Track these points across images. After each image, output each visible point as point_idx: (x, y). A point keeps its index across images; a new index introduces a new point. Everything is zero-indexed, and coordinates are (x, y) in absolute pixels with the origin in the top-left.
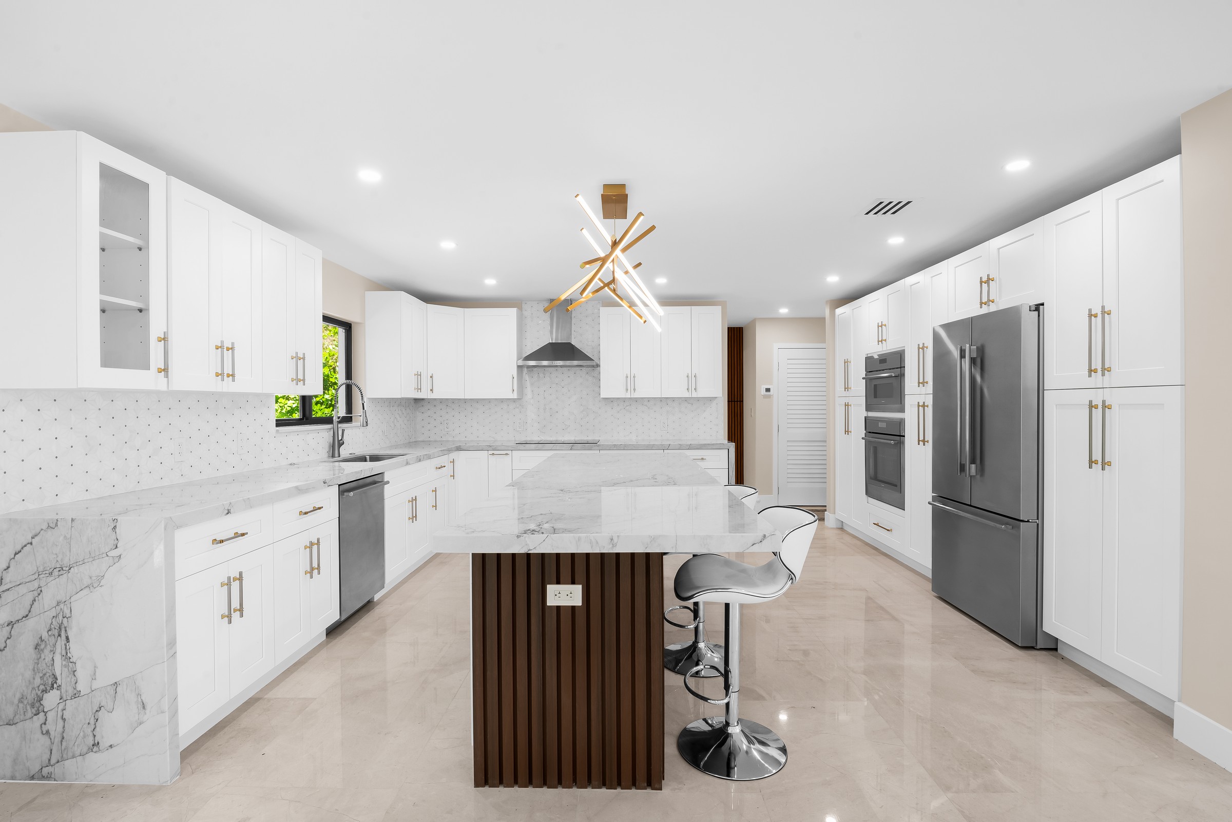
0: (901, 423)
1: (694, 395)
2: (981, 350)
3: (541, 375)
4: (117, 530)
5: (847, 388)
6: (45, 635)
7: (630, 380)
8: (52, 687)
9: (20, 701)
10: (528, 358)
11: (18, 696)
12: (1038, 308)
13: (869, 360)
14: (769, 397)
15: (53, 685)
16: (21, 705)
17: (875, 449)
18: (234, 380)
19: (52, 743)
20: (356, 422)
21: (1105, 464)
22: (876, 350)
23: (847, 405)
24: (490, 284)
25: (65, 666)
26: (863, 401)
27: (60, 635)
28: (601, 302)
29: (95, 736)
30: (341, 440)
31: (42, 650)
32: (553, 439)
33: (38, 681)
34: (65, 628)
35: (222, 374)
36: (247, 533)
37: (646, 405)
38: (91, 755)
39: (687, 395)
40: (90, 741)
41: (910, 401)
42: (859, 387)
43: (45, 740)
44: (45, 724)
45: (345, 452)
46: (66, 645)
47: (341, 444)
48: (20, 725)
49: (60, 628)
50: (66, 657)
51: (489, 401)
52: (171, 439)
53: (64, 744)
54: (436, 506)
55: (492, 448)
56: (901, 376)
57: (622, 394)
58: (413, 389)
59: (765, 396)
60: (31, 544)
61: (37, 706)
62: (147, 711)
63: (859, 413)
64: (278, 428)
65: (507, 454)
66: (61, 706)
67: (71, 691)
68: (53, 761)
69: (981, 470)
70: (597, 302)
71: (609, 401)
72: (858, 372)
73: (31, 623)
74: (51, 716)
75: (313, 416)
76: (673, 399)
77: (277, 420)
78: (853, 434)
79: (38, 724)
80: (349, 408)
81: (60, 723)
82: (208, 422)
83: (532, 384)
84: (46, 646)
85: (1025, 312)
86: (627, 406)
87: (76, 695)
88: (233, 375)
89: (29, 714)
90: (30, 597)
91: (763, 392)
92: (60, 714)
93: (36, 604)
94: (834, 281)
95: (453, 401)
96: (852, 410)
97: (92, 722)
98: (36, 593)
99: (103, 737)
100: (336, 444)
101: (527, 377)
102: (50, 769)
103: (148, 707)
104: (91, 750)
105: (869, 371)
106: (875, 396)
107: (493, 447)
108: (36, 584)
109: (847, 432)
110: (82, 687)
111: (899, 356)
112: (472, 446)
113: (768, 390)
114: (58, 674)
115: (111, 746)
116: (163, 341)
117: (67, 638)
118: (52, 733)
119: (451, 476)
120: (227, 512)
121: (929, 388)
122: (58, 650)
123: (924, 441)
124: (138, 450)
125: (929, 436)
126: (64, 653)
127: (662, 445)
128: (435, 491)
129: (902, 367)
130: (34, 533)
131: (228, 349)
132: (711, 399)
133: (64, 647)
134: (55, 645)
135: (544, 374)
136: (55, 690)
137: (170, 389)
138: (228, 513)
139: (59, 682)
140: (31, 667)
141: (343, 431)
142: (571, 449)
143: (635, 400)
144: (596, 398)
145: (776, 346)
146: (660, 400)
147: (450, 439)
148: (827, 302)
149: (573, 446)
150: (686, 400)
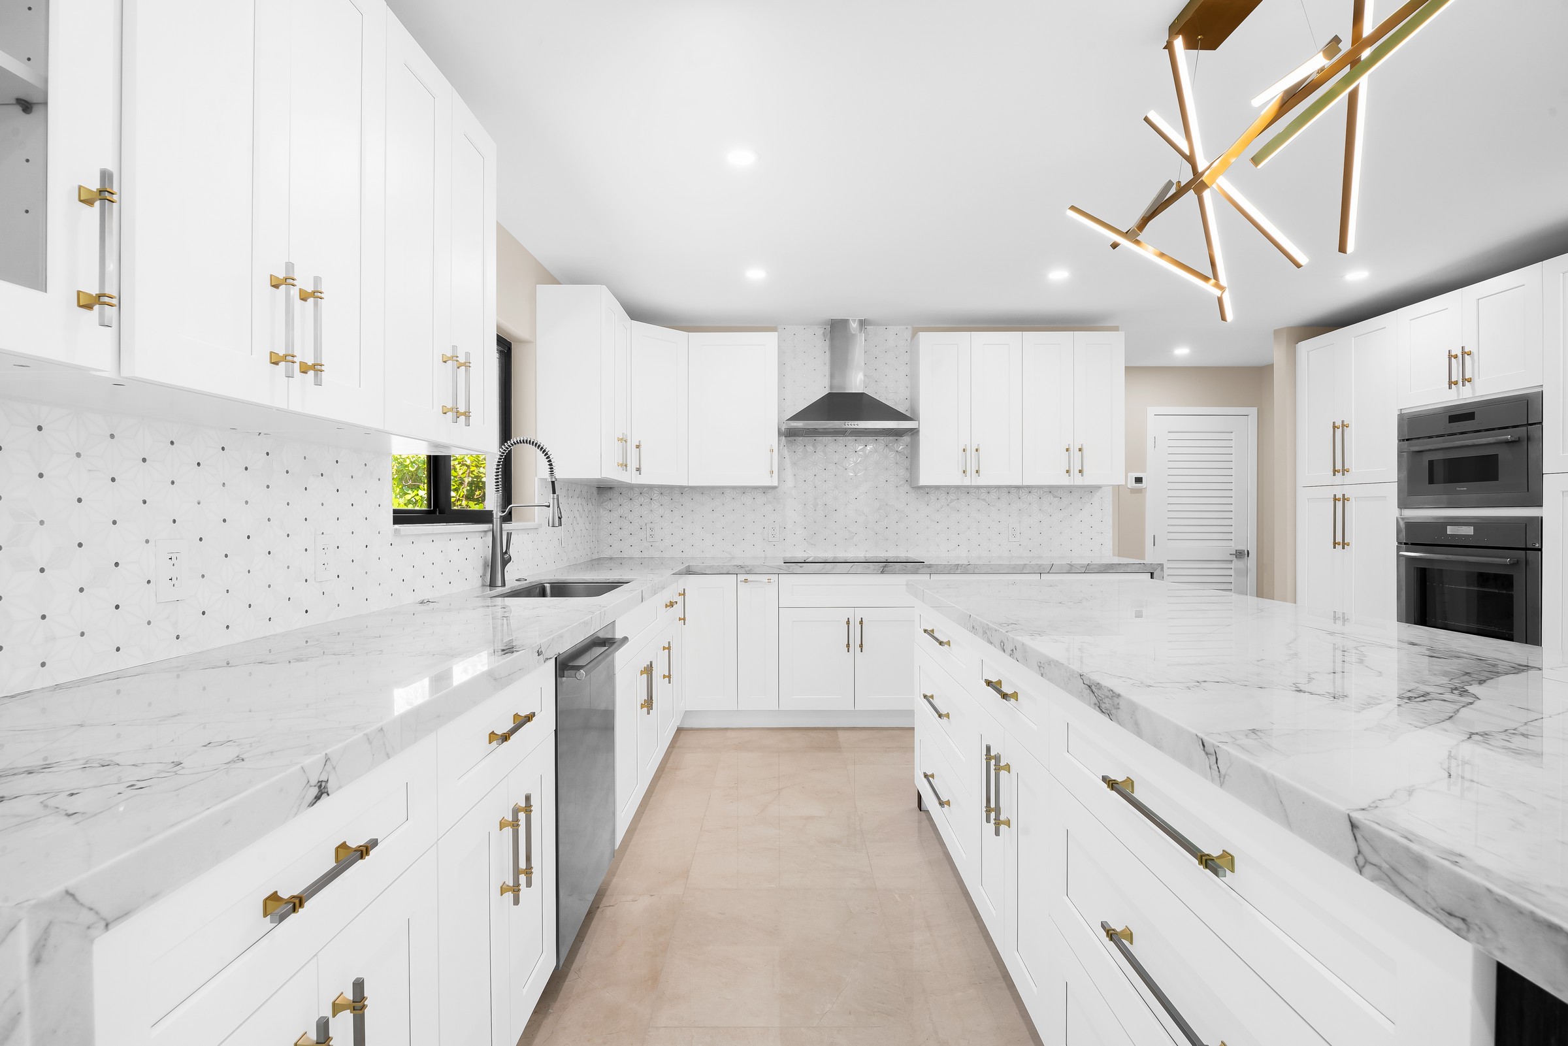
0: (1529, 526)
1: (1078, 481)
3: (810, 448)
5: (1339, 471)
7: (971, 454)
10: (796, 418)
13: (1406, 419)
14: (1140, 491)
17: (1426, 572)
18: (318, 383)
20: (519, 520)
22: (1438, 400)
26: (1390, 490)
28: (909, 327)
30: (506, 553)
32: (829, 555)
35: (288, 358)
36: (374, 843)
37: (984, 500)
39: (1065, 481)
41: (1559, 486)
42: (1379, 466)
45: (514, 575)
47: (506, 561)
51: (721, 490)
52: (147, 541)
54: (669, 676)
55: (741, 570)
56: (1529, 441)
57: (957, 480)
58: (616, 464)
59: (1133, 491)
63: (1380, 513)
64: (397, 526)
65: (770, 581)
70: (905, 327)
71: (928, 490)
72: (1379, 441)
75: (455, 508)
76: (1030, 490)
77: (395, 511)
78: (1355, 548)
80: (507, 497)
82: (247, 502)
83: (794, 464)
86: (952, 501)
88: (317, 368)
91: (1131, 483)
95: (662, 491)
96: (1354, 506)
100: (498, 560)
101: (786, 452)
105: (1405, 439)
107: (747, 569)
109: (1342, 545)
111: (1522, 404)
112: (711, 567)
113: (1139, 480)
116: (97, 204)
119: (680, 619)
120: (315, 791)
124: (42, 570)
127: (1040, 566)
128: (669, 648)
129: (1532, 425)
131: (304, 297)
132: (1092, 489)
135: (814, 446)
137: (125, 372)
138: (318, 798)
141: (509, 535)
142: (882, 572)
143: (967, 490)
144: (907, 488)
145: (1152, 410)
146: (1009, 489)
147: (657, 554)
148: (1277, 332)
149: (885, 566)
150: (1051, 490)
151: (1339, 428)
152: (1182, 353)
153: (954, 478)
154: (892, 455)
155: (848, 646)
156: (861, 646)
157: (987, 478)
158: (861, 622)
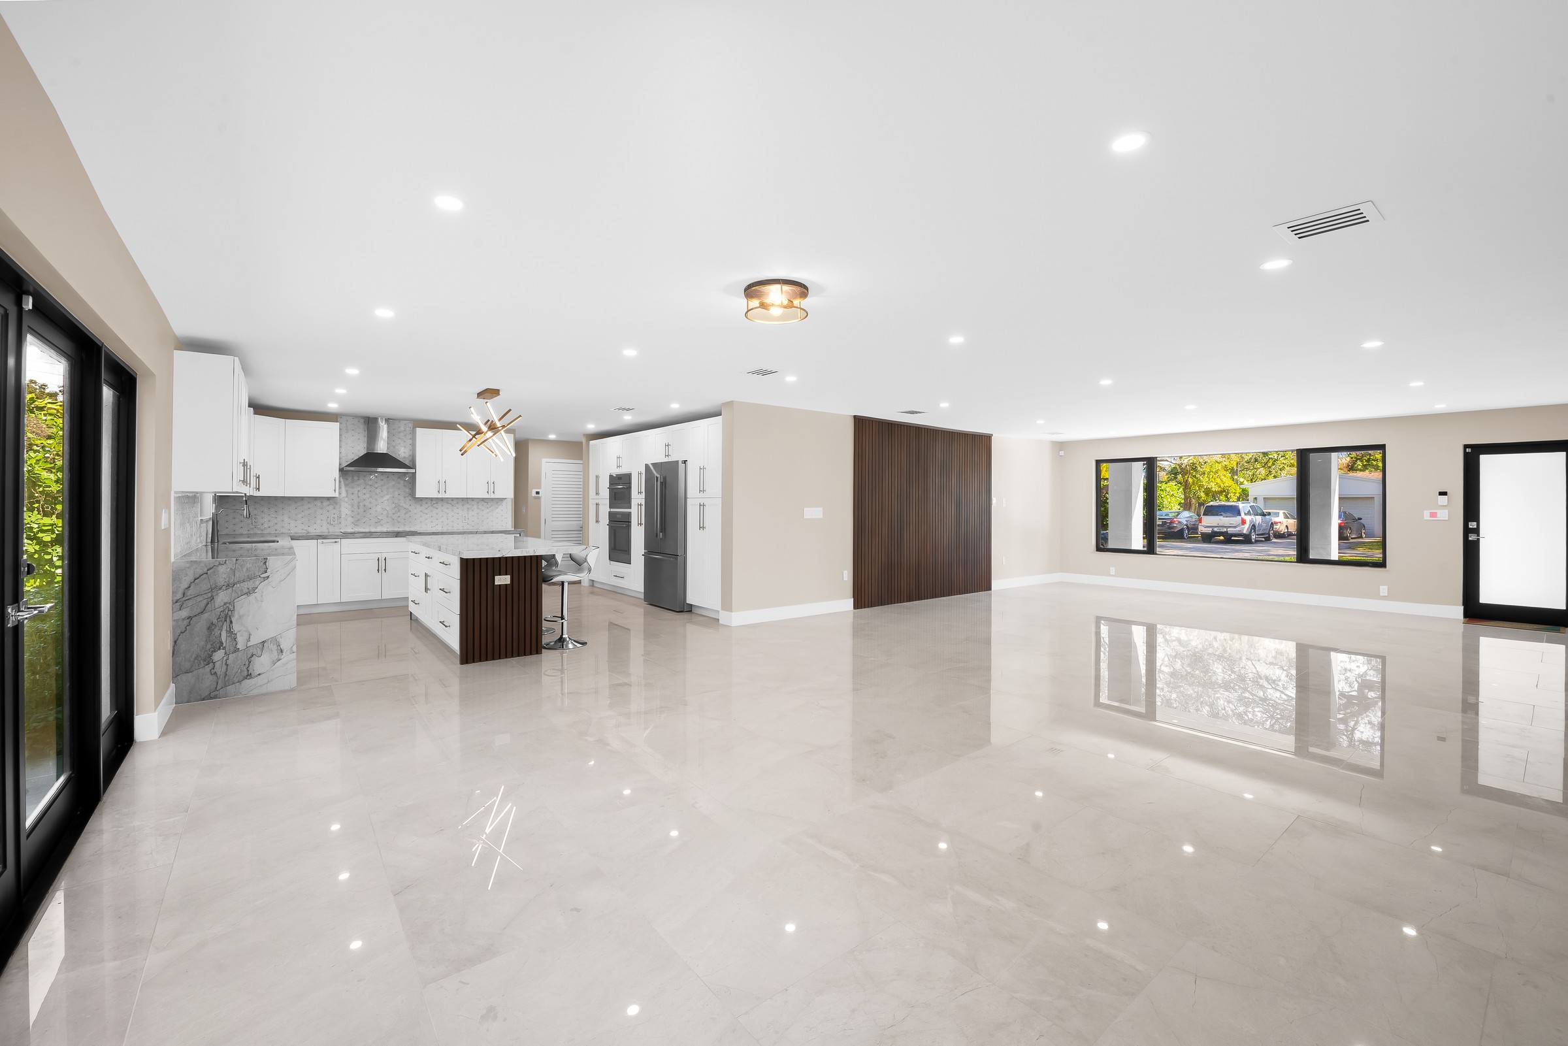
0: (629, 514)
1: (493, 496)
2: (665, 478)
3: (356, 478)
4: (267, 564)
5: (597, 494)
6: (215, 621)
7: (442, 482)
8: (219, 649)
9: (195, 659)
10: (348, 465)
11: (194, 656)
12: (685, 462)
13: (611, 477)
14: (539, 498)
15: (220, 648)
16: (196, 661)
17: (615, 531)
19: (218, 679)
21: (703, 528)
22: (616, 471)
23: (597, 504)
24: (333, 406)
25: (229, 636)
26: (607, 502)
27: (226, 621)
29: (248, 671)
31: (213, 630)
32: (366, 530)
33: (209, 646)
34: (230, 617)
37: (450, 504)
38: (247, 681)
39: (487, 496)
40: (245, 673)
41: (634, 503)
42: (605, 493)
43: (214, 678)
44: (213, 669)
46: (230, 625)
48: (194, 673)
49: (226, 617)
50: (230, 632)
51: (302, 498)
53: (227, 678)
55: (320, 538)
56: (630, 488)
57: (436, 495)
59: (535, 498)
60: (207, 573)
61: (209, 660)
62: (284, 654)
63: (605, 510)
65: (336, 542)
66: (225, 658)
67: (232, 649)
68: (218, 688)
69: (665, 535)
70: (410, 422)
71: (421, 499)
72: (605, 484)
73: (205, 616)
74: (217, 665)
76: (473, 499)
78: (601, 523)
79: (209, 670)
81: (224, 667)
83: (349, 487)
84: (215, 628)
85: (680, 463)
86: (433, 504)
87: (236, 650)
89: (202, 665)
90: (205, 602)
91: (534, 494)
92: (224, 662)
93: (209, 606)
94: (591, 427)
95: (276, 498)
96: (601, 507)
97: (247, 663)
98: (209, 600)
99: (254, 670)
102: (216, 693)
103: (285, 651)
104: (245, 678)
105: (611, 484)
106: (615, 499)
107: (324, 537)
108: (210, 595)
109: (597, 521)
110: (240, 646)
111: (629, 476)
112: (302, 536)
113: (538, 493)
114: (224, 640)
115: (259, 674)
117: (231, 622)
118: (218, 674)
121: (643, 495)
122: (225, 628)
123: (641, 524)
125: (643, 522)
126: (228, 629)
129: (630, 483)
130: (209, 567)
132: (502, 500)
133: (228, 626)
134: (222, 626)
135: (358, 476)
136: (221, 650)
139: (224, 645)
140: (204, 640)
142: (396, 537)
143: (442, 499)
144: (410, 498)
145: (544, 460)
146: (463, 499)
147: (259, 532)
148: (584, 435)
149: (397, 534)
150: (483, 500)
151: (597, 477)
152: (552, 437)
153: (434, 494)
154: (402, 482)
155: (378, 570)
156: (385, 570)
157: (450, 494)
158: (385, 559)
